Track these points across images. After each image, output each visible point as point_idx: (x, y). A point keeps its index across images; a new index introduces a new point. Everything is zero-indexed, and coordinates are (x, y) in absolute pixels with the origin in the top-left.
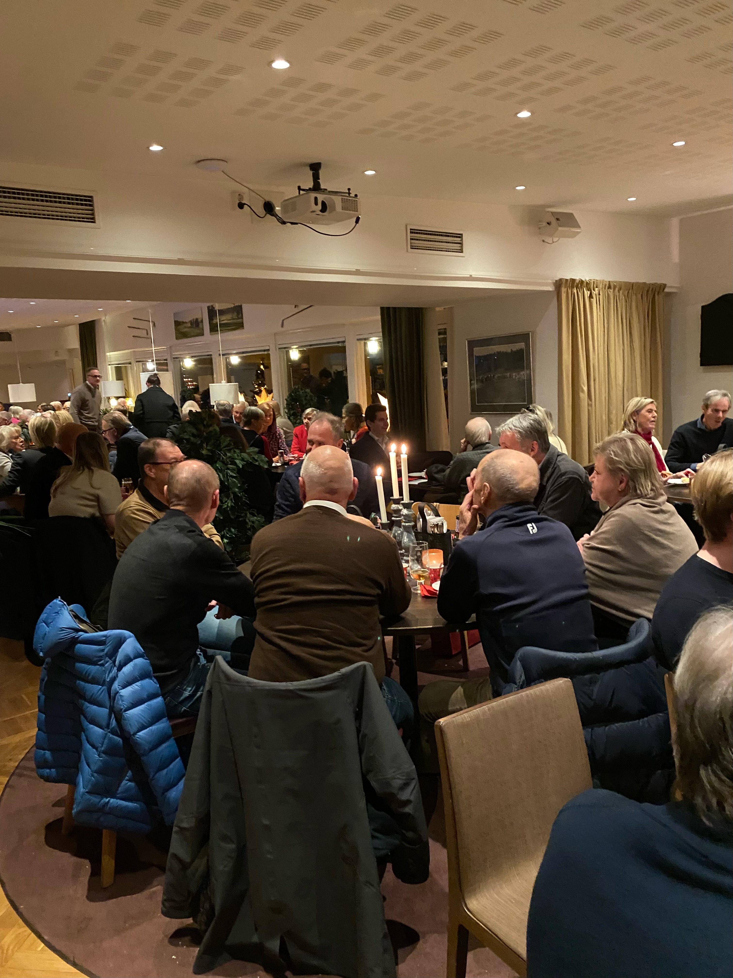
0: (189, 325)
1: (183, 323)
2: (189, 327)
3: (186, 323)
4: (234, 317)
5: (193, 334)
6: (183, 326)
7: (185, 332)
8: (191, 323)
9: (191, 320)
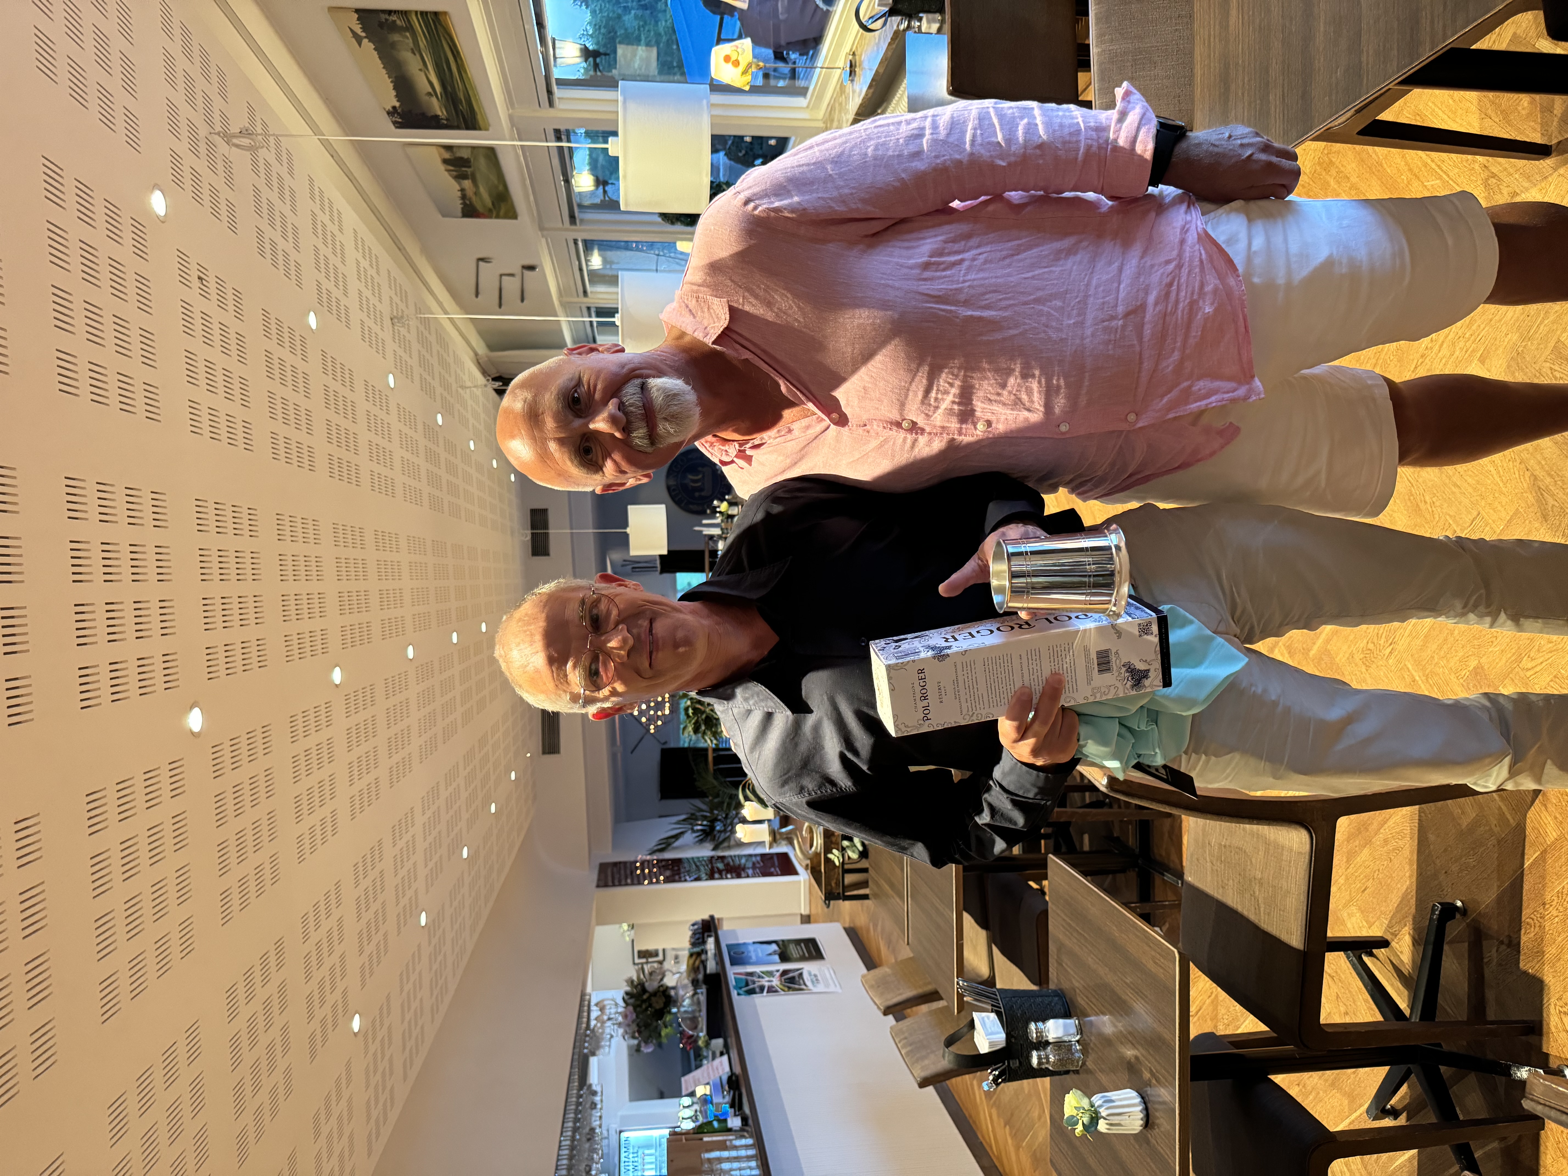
1: (464, 197)
2: (474, 181)
3: (462, 190)
4: (410, 41)
5: (494, 178)
6: (474, 198)
7: (490, 195)
8: (460, 177)
9: (451, 175)
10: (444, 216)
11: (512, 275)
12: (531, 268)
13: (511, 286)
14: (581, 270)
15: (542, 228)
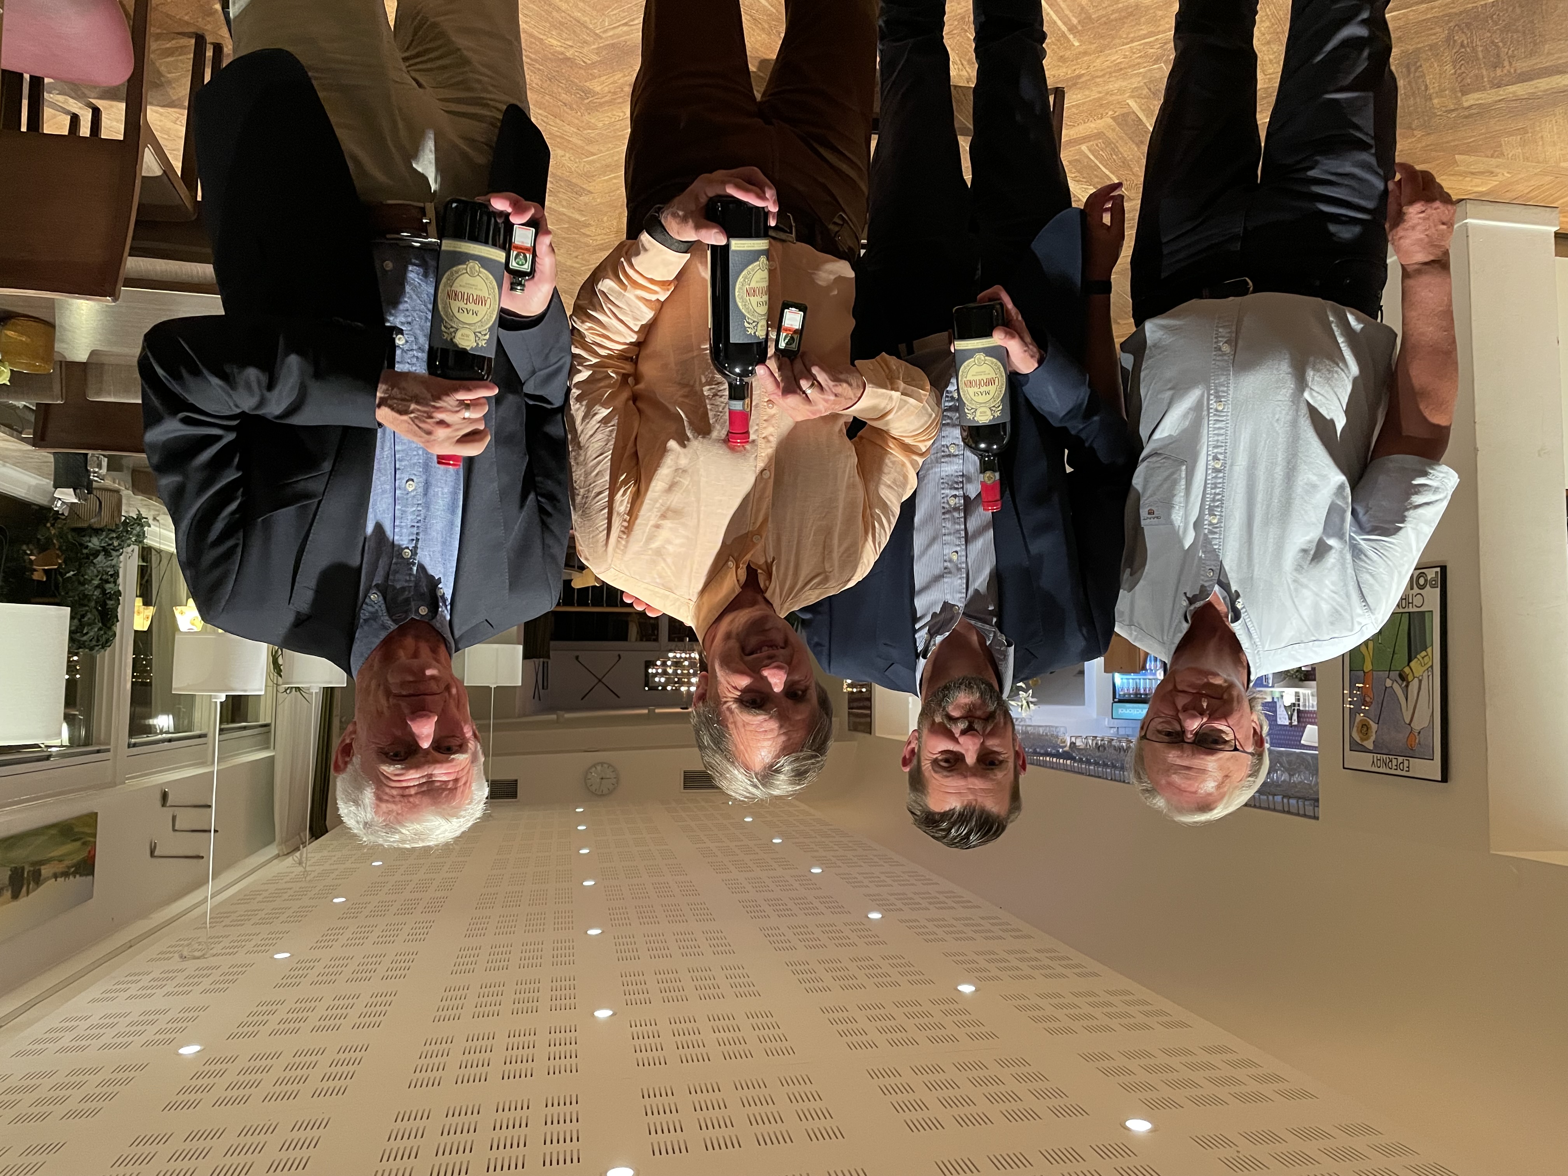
0: (45, 871)
1: (65, 874)
2: (42, 863)
3: (56, 876)
5: (39, 840)
6: (67, 863)
7: (63, 844)
8: (37, 879)
9: (34, 890)
10: (91, 897)
11: (174, 818)
12: (165, 796)
13: (186, 819)
14: (170, 740)
15: (113, 784)
